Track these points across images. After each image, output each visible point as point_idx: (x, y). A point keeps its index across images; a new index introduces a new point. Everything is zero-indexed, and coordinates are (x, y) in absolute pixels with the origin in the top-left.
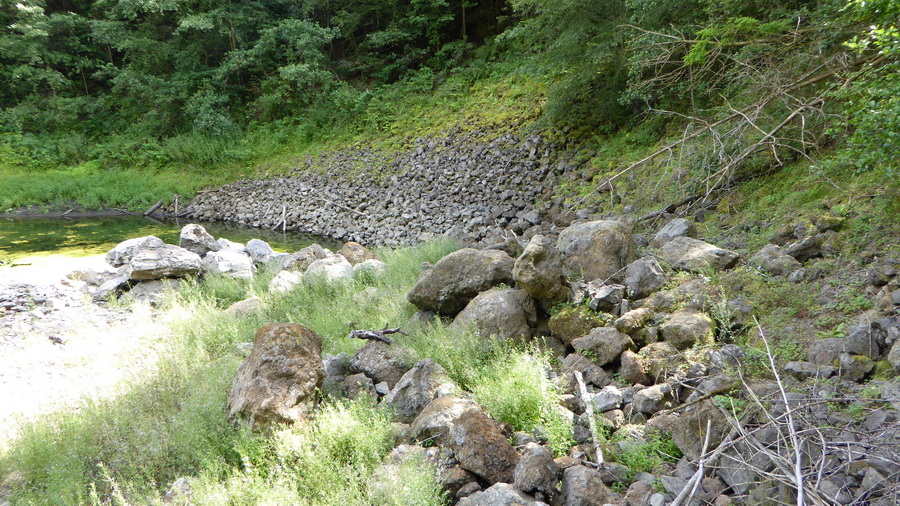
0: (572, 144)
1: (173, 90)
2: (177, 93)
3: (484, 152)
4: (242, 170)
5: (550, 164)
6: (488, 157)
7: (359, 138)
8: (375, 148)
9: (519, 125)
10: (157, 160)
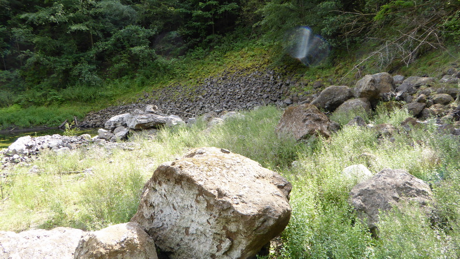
0: (289, 72)
1: (64, 64)
2: (67, 65)
3: (247, 80)
4: (108, 102)
5: (282, 81)
6: (249, 82)
7: (172, 82)
8: (183, 85)
9: (260, 67)
10: (58, 100)
